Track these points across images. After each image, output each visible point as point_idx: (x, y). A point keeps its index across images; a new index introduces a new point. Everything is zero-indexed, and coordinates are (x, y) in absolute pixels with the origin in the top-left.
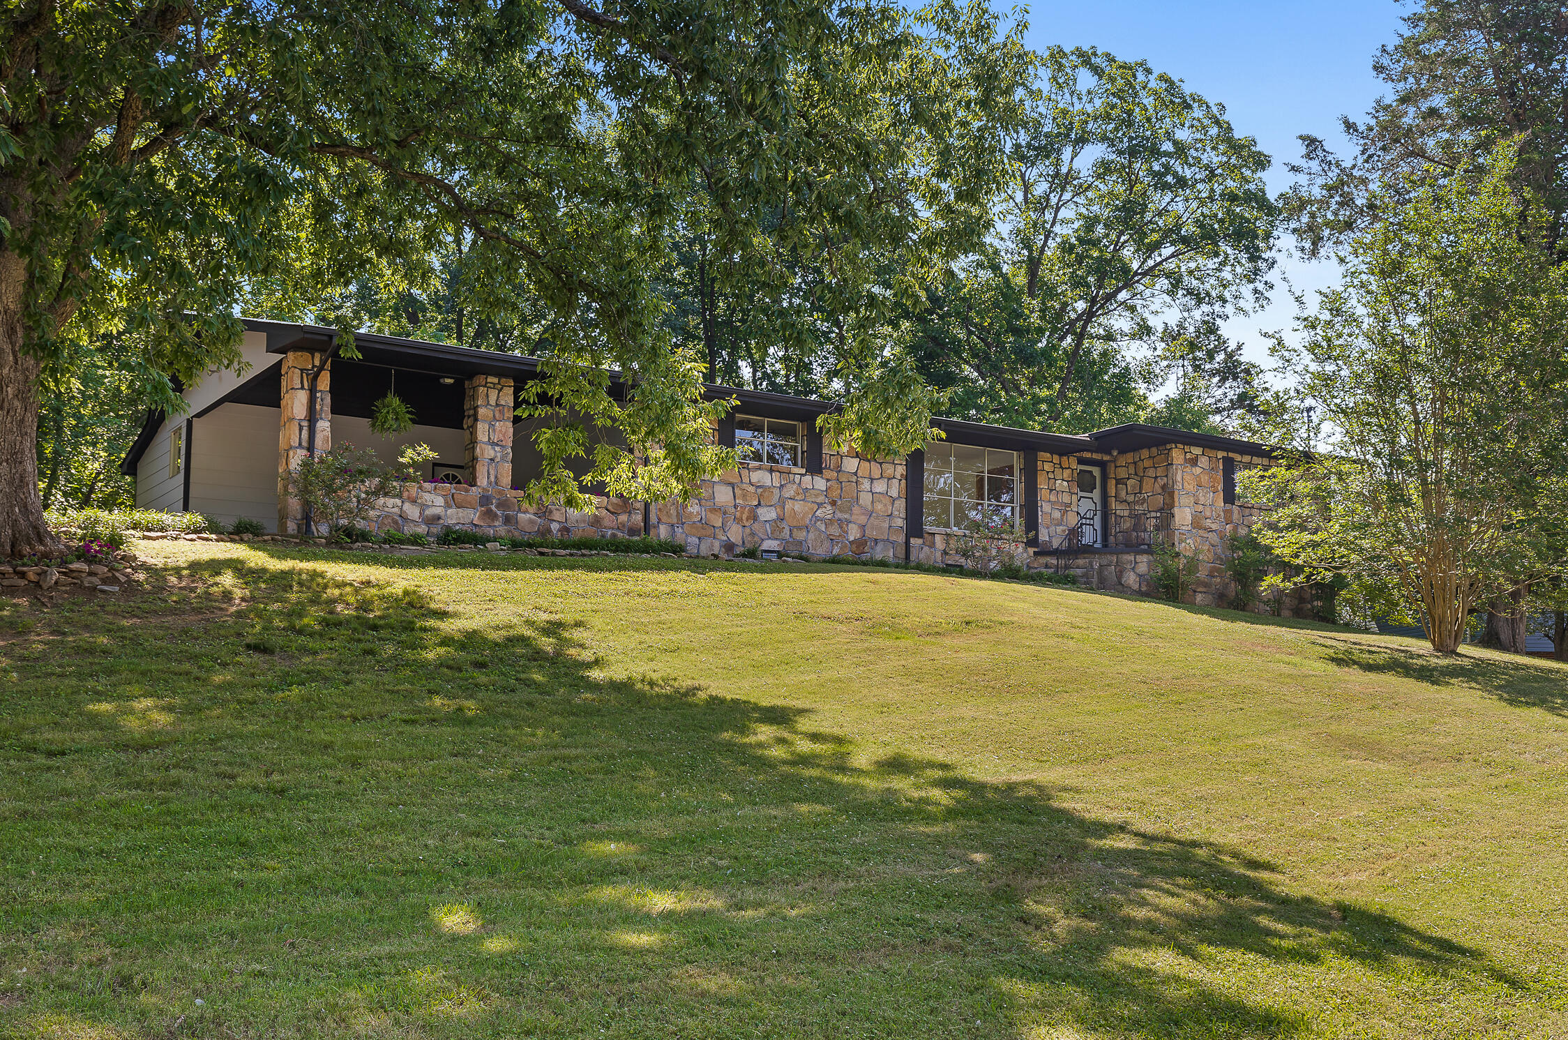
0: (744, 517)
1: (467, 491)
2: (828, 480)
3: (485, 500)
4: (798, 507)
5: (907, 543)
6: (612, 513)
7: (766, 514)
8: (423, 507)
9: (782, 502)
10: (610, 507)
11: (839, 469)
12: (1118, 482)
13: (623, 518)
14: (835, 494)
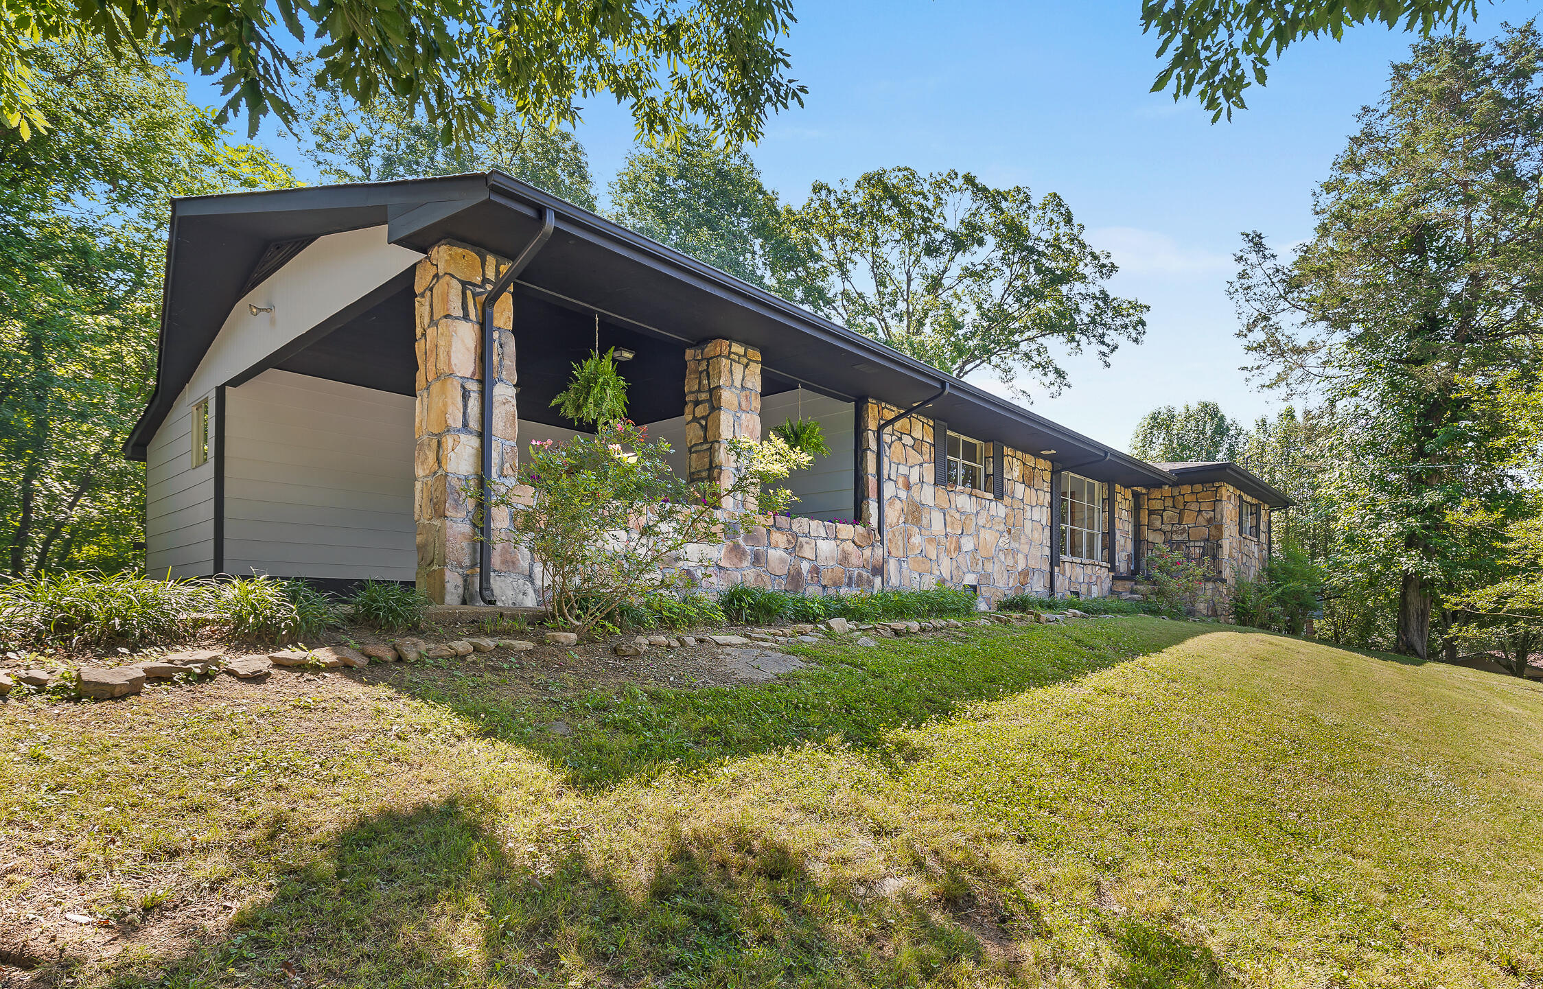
0: (952, 549)
1: (710, 516)
2: (1006, 507)
3: (731, 529)
4: (987, 535)
5: (1052, 573)
6: (859, 546)
7: (968, 544)
9: (977, 530)
10: (856, 540)
11: (1013, 495)
12: (1151, 513)
14: (1010, 522)
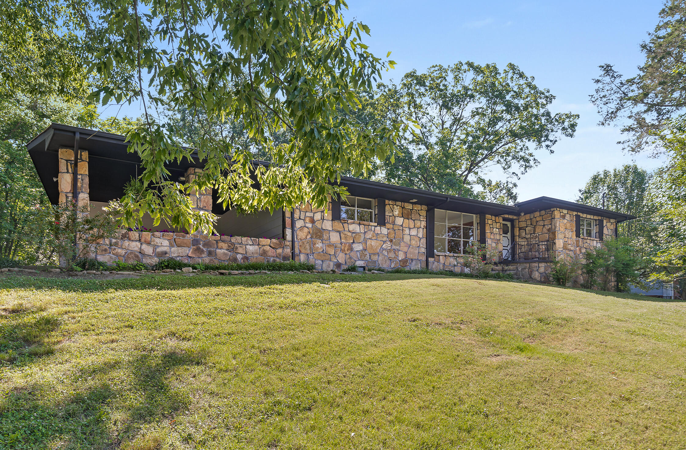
0: (346, 250)
1: (184, 237)
2: (388, 229)
3: (195, 242)
4: (373, 243)
5: (427, 261)
6: (273, 248)
7: (358, 247)
8: (155, 247)
9: (365, 241)
10: (272, 245)
11: (394, 223)
13: (280, 251)
14: (392, 236)
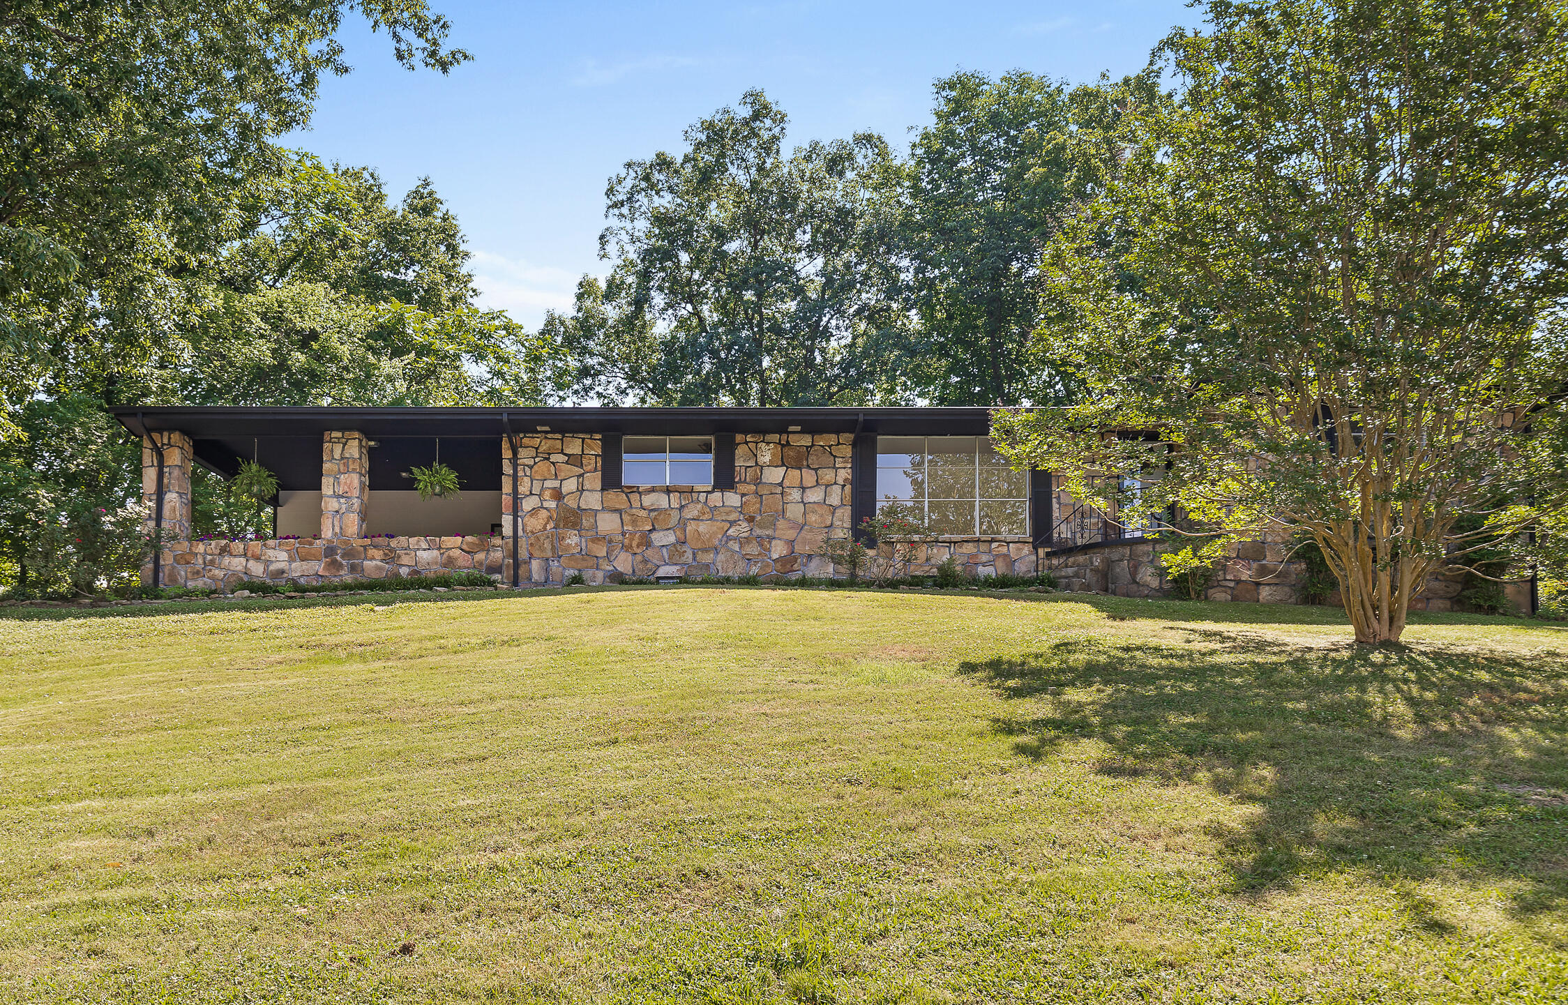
0: (634, 544)
1: (311, 544)
2: (743, 495)
3: (330, 551)
4: (703, 527)
7: (663, 538)
8: (268, 563)
9: (682, 524)
11: (758, 481)
13: (480, 556)
